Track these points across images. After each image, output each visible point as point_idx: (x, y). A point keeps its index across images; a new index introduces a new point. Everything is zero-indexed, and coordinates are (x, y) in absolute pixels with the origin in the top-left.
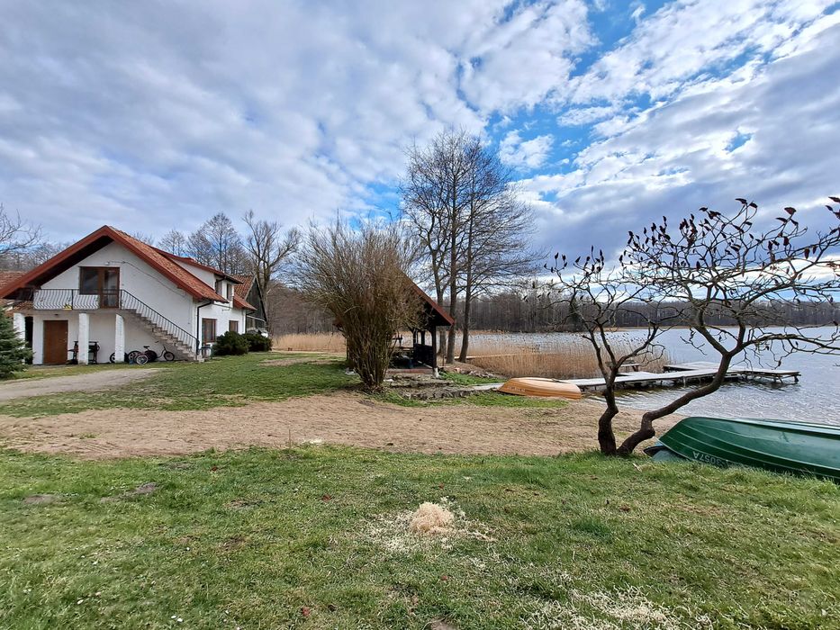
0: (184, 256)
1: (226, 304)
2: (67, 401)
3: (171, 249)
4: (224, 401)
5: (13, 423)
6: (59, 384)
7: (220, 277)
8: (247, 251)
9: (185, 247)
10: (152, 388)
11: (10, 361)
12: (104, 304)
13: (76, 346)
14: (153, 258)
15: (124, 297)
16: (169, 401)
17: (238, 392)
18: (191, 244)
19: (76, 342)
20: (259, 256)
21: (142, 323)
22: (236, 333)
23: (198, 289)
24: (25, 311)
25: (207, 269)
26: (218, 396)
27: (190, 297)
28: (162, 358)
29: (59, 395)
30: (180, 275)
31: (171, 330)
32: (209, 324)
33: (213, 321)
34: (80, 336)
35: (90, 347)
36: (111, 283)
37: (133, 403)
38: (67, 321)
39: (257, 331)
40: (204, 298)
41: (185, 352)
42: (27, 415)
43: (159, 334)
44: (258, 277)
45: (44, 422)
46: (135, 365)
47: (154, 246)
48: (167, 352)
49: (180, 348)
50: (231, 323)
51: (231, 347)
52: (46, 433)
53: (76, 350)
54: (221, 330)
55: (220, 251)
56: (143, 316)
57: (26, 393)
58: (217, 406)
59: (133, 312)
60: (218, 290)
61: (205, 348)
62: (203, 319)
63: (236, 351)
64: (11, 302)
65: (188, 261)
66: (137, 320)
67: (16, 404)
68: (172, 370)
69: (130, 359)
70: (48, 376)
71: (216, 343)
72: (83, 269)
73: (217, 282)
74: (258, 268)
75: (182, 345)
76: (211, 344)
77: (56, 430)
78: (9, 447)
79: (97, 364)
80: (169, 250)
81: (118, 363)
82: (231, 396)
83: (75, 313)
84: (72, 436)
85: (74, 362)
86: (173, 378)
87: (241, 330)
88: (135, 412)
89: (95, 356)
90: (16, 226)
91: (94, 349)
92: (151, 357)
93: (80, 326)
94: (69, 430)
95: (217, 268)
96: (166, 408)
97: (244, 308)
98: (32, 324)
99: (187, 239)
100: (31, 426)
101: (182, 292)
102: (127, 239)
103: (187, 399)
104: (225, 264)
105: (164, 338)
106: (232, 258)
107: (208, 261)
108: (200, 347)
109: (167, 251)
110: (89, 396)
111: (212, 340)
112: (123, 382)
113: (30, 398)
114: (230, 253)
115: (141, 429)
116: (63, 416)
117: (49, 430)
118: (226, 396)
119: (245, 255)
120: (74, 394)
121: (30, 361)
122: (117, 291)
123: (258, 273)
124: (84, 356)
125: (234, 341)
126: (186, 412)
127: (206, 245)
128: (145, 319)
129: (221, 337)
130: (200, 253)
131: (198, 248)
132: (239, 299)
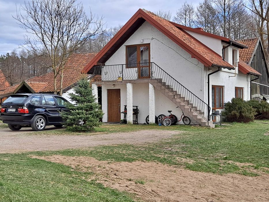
0: (194, 27)
1: (232, 71)
2: (124, 152)
3: (183, 22)
4: (236, 168)
5: (97, 164)
6: (118, 139)
7: (227, 43)
8: (249, 13)
9: (194, 18)
10: (176, 148)
11: (92, 119)
12: (141, 75)
13: (126, 109)
14: (172, 32)
15: (154, 68)
16: (191, 162)
17: (248, 161)
18: (199, 14)
19: (126, 106)
20: (261, 16)
21: (167, 90)
22: (242, 100)
23: (208, 56)
24: (97, 82)
25: (215, 36)
26: (230, 162)
27: (202, 66)
28: (181, 122)
29: (120, 146)
30: (193, 45)
31: (188, 96)
32: (218, 90)
33: (221, 88)
34: (128, 101)
35: (134, 110)
36: (145, 57)
37: (165, 159)
38: (120, 89)
39: (262, 98)
40: (213, 66)
41: (199, 117)
42: (104, 160)
43: (178, 100)
44: (262, 39)
45: (113, 166)
46: (162, 127)
47: (171, 21)
48: (185, 117)
49: (195, 114)
50: (237, 89)
51: (238, 114)
52: (115, 175)
53: (125, 113)
54: (229, 97)
55: (225, 17)
56: (167, 84)
57: (102, 143)
58: (230, 172)
59: (160, 81)
60: (224, 57)
61: (215, 114)
62: (212, 85)
63: (242, 119)
64: (90, 76)
65: (198, 31)
66: (163, 87)
67: (98, 150)
68: (190, 133)
69: (159, 121)
70: (112, 132)
71: (223, 110)
72: (128, 47)
73: (224, 48)
74: (261, 30)
75: (197, 110)
76: (220, 111)
77: (120, 174)
78: (98, 182)
79: (138, 124)
80: (182, 23)
81: (152, 124)
82: (242, 164)
83: (125, 82)
84: (130, 180)
85: (125, 122)
86: (191, 140)
87: (246, 97)
88: (167, 168)
89: (137, 118)
90: (90, 19)
91: (136, 112)
92: (174, 121)
93: (128, 94)
94: (128, 175)
95: (222, 34)
96: (189, 167)
97: (249, 74)
98: (101, 91)
99: (196, 10)
100: (107, 168)
101: (195, 60)
102: (154, 18)
103: (204, 161)
104: (229, 30)
105: (183, 104)
106: (235, 23)
107: (214, 29)
108: (211, 113)
109: (181, 24)
110: (137, 149)
111: (220, 107)
112: (155, 141)
113: (104, 147)
114: (233, 18)
115: (173, 183)
116: (123, 163)
117: (117, 173)
118: (238, 164)
119: (248, 17)
120: (126, 147)
121: (101, 120)
122: (149, 64)
123: (261, 35)
124: (130, 118)
125: (240, 108)
126: (205, 174)
127: (212, 13)
128: (168, 87)
129: (228, 104)
130: (207, 22)
131: (205, 17)
132: (244, 65)
